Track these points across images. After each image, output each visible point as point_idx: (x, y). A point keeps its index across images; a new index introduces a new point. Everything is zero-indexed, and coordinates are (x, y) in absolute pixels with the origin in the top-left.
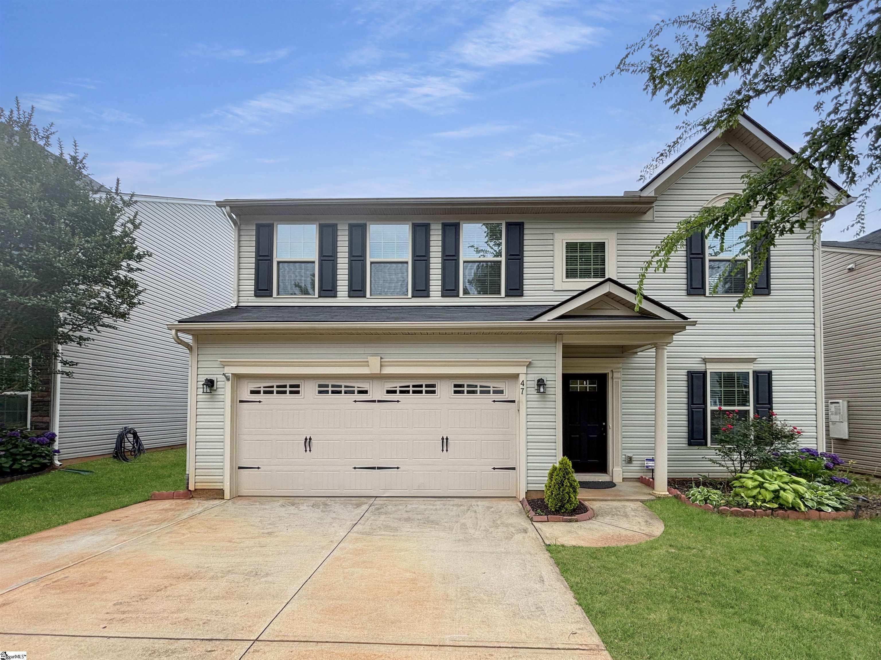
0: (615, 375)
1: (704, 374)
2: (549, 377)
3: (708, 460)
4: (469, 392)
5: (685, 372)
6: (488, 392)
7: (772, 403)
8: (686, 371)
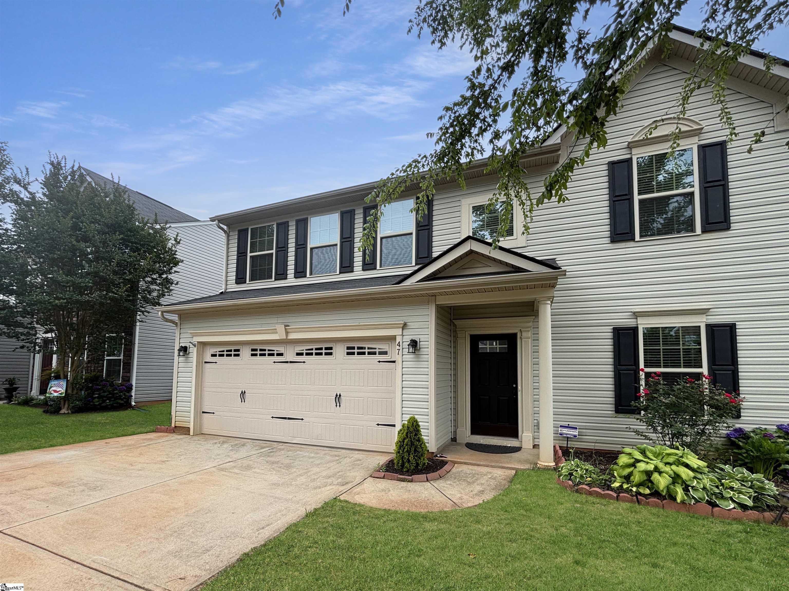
0: (524, 334)
1: (635, 330)
2: (423, 338)
3: (632, 430)
4: (359, 354)
5: (610, 329)
6: (375, 353)
7: (738, 365)
8: (612, 327)
